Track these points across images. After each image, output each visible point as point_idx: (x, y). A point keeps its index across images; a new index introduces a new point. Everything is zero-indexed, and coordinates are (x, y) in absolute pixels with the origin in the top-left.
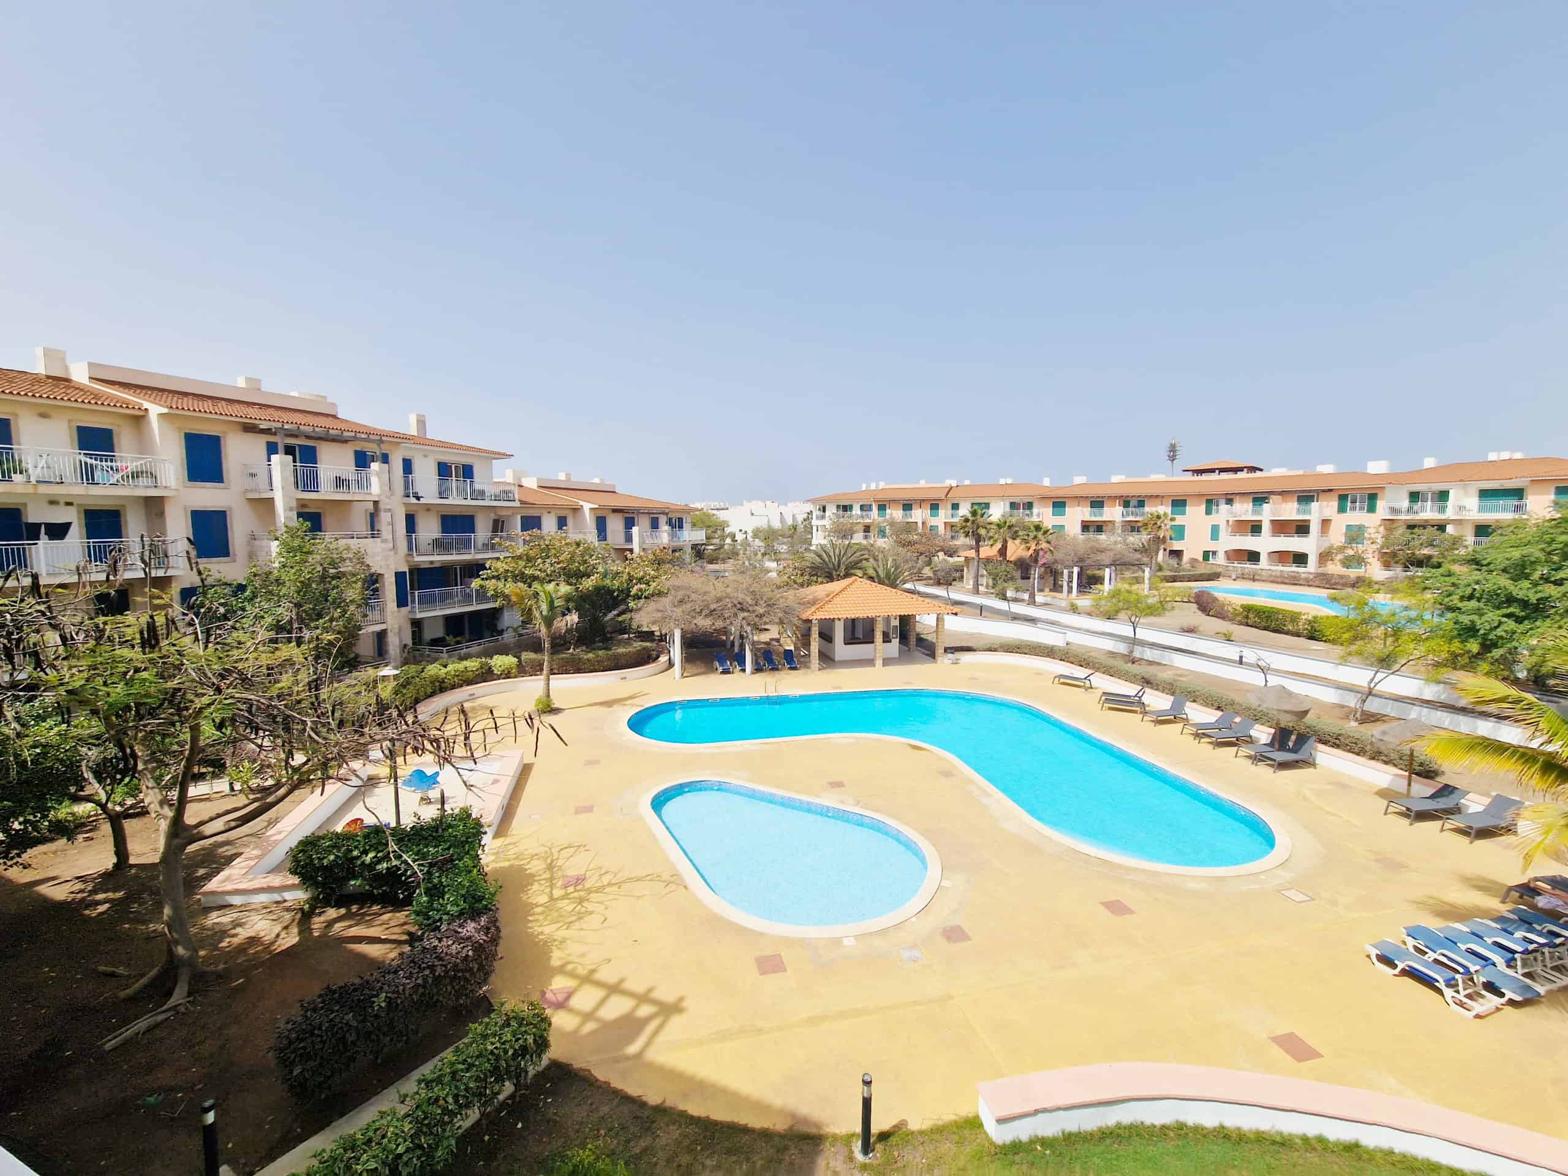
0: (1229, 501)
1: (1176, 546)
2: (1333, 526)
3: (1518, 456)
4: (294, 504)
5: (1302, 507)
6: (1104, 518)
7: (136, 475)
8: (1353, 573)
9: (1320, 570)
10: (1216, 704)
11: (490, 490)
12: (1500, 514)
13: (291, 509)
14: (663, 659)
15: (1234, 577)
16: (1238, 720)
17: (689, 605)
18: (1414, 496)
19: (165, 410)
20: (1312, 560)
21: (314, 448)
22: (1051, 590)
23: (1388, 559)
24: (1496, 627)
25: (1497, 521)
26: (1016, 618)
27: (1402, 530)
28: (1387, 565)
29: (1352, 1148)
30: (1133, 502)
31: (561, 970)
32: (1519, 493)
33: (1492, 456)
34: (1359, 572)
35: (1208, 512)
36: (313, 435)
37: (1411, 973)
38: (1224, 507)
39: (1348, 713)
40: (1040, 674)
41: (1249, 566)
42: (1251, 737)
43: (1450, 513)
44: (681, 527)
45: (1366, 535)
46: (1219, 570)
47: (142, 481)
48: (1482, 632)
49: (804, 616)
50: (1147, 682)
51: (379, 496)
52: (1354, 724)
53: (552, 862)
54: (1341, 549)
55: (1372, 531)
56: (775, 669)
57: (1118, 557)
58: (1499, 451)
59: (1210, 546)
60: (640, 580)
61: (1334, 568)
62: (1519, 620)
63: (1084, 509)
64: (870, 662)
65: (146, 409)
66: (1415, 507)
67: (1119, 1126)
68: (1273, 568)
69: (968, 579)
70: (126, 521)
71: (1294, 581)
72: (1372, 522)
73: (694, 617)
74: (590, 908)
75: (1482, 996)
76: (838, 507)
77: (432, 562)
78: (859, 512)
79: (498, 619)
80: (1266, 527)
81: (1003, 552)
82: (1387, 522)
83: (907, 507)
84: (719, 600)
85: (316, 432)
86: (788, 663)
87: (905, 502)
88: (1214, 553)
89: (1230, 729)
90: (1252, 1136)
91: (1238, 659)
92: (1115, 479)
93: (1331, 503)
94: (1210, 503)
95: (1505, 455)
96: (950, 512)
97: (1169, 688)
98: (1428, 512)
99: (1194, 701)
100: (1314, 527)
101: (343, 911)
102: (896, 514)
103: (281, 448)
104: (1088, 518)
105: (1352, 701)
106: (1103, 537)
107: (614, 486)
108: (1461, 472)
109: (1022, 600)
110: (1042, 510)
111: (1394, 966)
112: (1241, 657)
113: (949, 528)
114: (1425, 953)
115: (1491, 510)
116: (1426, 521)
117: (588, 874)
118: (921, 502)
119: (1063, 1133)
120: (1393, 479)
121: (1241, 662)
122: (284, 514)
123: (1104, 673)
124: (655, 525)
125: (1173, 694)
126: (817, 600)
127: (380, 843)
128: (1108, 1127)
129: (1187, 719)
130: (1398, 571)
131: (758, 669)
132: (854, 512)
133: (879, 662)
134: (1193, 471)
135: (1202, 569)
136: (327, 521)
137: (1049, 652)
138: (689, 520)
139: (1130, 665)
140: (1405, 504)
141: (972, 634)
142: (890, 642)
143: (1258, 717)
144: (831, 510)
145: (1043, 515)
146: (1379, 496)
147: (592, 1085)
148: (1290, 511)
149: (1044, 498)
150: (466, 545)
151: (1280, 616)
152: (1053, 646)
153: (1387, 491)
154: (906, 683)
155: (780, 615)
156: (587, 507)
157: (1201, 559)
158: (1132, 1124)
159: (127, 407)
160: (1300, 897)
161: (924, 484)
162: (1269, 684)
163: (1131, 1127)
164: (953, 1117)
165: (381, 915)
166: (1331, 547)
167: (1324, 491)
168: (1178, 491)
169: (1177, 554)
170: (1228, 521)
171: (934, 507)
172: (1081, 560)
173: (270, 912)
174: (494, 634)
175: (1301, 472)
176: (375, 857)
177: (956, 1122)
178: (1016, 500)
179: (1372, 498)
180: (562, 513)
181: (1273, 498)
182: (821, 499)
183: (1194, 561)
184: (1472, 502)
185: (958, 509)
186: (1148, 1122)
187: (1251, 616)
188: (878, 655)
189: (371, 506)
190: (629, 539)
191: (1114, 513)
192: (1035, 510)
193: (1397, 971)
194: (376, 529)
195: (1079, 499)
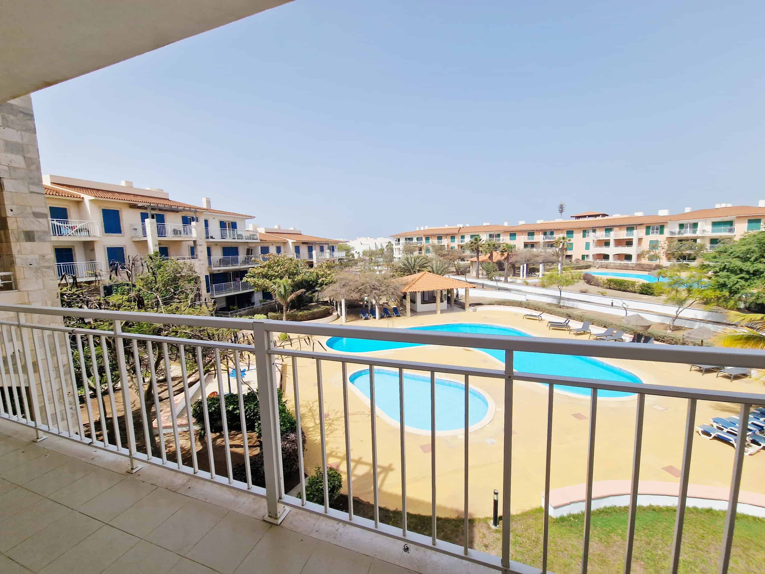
0: (594, 231)
1: (569, 253)
2: (644, 241)
3: (729, 205)
4: (157, 243)
5: (629, 232)
6: (534, 241)
7: (80, 230)
8: (654, 263)
9: (639, 262)
10: (603, 325)
11: (245, 234)
12: (722, 233)
13: (156, 246)
14: (335, 314)
15: (597, 267)
16: (615, 332)
17: (348, 287)
18: (681, 226)
19: (93, 198)
20: (634, 258)
21: (163, 215)
22: (513, 276)
23: (670, 256)
24: (736, 284)
25: (721, 236)
26: (500, 289)
27: (676, 242)
28: (669, 259)
29: (709, 511)
30: (548, 233)
31: (331, 455)
32: (731, 223)
33: (717, 206)
34: (657, 262)
35: (584, 236)
36: (165, 209)
37: (718, 438)
38: (591, 234)
39: (667, 327)
40: (516, 315)
41: (604, 262)
42: (622, 339)
43: (698, 233)
44: (333, 250)
45: (660, 245)
46: (590, 264)
47: (84, 233)
48: (729, 286)
49: (404, 291)
50: (569, 316)
51: (196, 238)
52: (670, 331)
53: (311, 408)
54: (648, 252)
55: (662, 243)
56: (390, 317)
57: (546, 259)
58: (720, 203)
59: (586, 253)
60: (322, 276)
61: (645, 261)
62: (746, 280)
63: (525, 236)
64: (434, 312)
65: (83, 198)
66: (682, 231)
67: (605, 508)
68: (616, 262)
69: (472, 272)
70: (75, 254)
71: (626, 268)
72: (662, 238)
73: (351, 293)
74: (335, 427)
75: (751, 446)
76: (406, 239)
77: (219, 270)
78: (416, 241)
79: (251, 297)
80: (612, 243)
81: (491, 257)
82: (670, 239)
83: (440, 238)
84: (363, 285)
85: (166, 207)
86: (396, 314)
87: (439, 236)
88: (587, 256)
89: (612, 336)
90: (664, 509)
91: (611, 304)
92: (539, 222)
93: (642, 230)
94: (585, 232)
95: (723, 205)
96: (460, 239)
97: (580, 318)
98: (688, 234)
99: (593, 324)
100: (635, 242)
101: (218, 434)
102: (435, 241)
103: (150, 215)
104: (527, 241)
105: (668, 322)
106: (534, 250)
107: (301, 231)
108: (704, 214)
109: (501, 281)
110: (505, 238)
111: (710, 435)
112: (612, 303)
113: (460, 248)
114: (722, 429)
115: (717, 232)
116: (687, 237)
117: (330, 413)
118: (447, 235)
119: (582, 512)
120: (671, 218)
121: (612, 305)
122: (153, 248)
123: (547, 313)
124: (322, 250)
125: (582, 321)
126: (408, 283)
127: (234, 401)
128: (600, 508)
129: (590, 333)
130: (674, 262)
131: (382, 317)
132: (414, 241)
133: (439, 312)
134: (575, 217)
135: (582, 264)
136: (171, 251)
137: (519, 304)
138: (337, 247)
139: (559, 309)
140: (677, 230)
141: (479, 298)
142: (443, 302)
143: (625, 330)
144: (402, 241)
145: (505, 239)
146: (665, 226)
147: (361, 504)
148: (623, 234)
149: (505, 232)
150: (236, 261)
151: (626, 284)
152: (522, 301)
153: (669, 224)
154: (454, 321)
155: (393, 290)
156: (290, 241)
157: (581, 259)
158: (611, 507)
159: (74, 197)
160: (661, 408)
161: (446, 227)
162: (628, 315)
163: (610, 508)
164: (530, 509)
165: (237, 435)
166: (643, 251)
167: (639, 225)
168: (569, 227)
169: (569, 257)
170: (594, 240)
171: (453, 237)
172: (528, 260)
173: (184, 436)
174: (250, 305)
175: (627, 216)
176: (233, 408)
177: (532, 510)
178: (491, 233)
179: (662, 227)
180: (279, 245)
181: (615, 229)
182: (396, 235)
183: (577, 260)
184: (709, 228)
185: (464, 238)
186: (618, 505)
187: (612, 284)
188: (438, 308)
189: (192, 244)
190: (311, 256)
191: (539, 238)
192: (501, 238)
193: (711, 438)
194: (195, 254)
195: (522, 232)
